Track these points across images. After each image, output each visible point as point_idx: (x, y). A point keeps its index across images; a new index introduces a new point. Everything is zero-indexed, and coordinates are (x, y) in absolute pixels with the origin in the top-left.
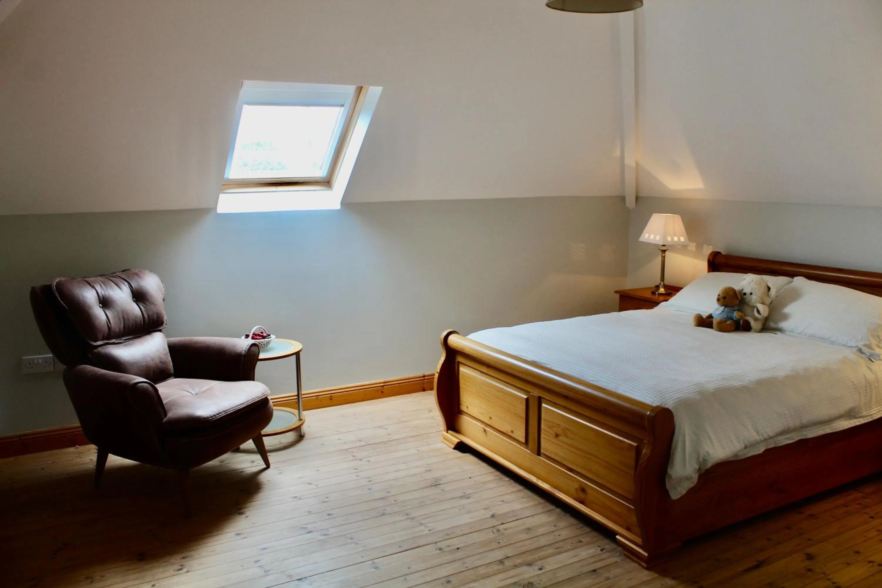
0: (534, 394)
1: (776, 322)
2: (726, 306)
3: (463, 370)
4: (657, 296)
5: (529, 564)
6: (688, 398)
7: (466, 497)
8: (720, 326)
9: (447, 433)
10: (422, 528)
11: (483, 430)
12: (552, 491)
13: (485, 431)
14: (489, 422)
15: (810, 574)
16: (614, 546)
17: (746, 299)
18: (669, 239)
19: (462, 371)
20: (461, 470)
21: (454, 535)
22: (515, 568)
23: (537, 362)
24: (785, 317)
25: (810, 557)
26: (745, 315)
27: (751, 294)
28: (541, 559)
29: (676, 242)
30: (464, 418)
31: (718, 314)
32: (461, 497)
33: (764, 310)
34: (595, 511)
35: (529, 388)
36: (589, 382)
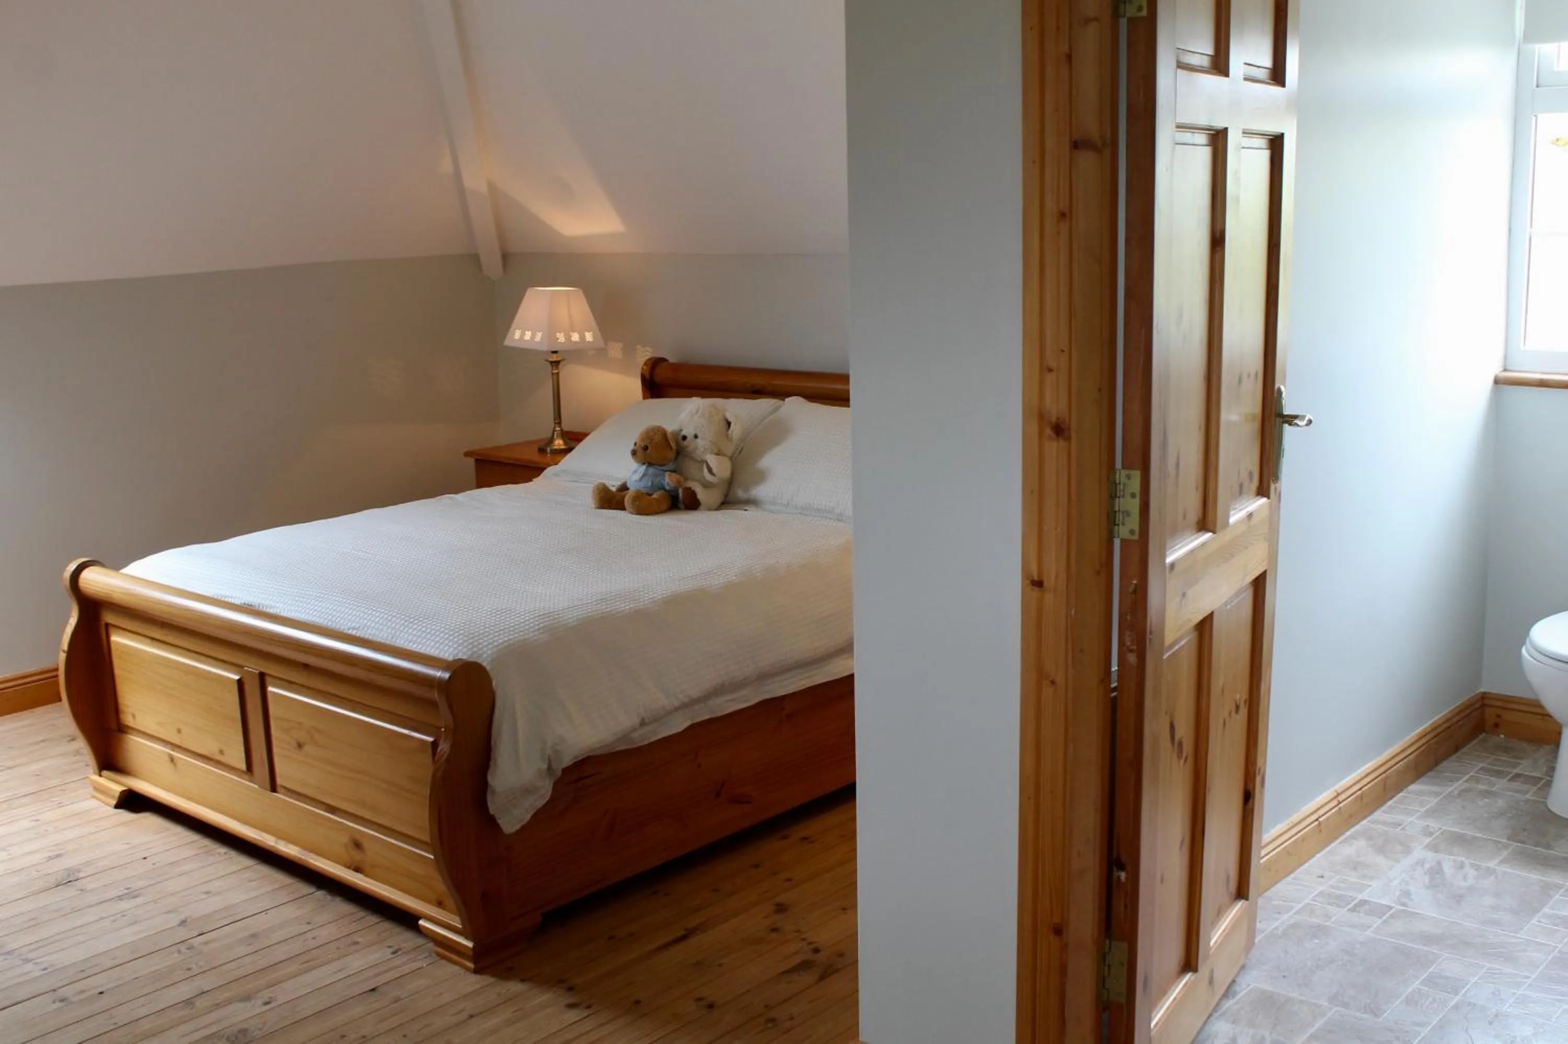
0: (250, 670)
1: (747, 489)
2: (650, 464)
3: (118, 639)
4: (549, 455)
5: (247, 998)
6: (525, 640)
7: (132, 894)
8: (637, 503)
9: (100, 776)
10: (29, 967)
11: (167, 758)
12: (303, 857)
13: (172, 759)
14: (176, 741)
15: (774, 935)
16: (420, 941)
17: (687, 447)
18: (561, 338)
19: (118, 643)
20: (128, 846)
21: (97, 970)
22: (216, 1009)
23: (253, 604)
24: (761, 477)
25: (781, 908)
26: (686, 479)
27: (696, 437)
28: (269, 986)
29: (576, 342)
30: (131, 739)
31: (636, 481)
32: (119, 896)
33: (720, 467)
34: (377, 880)
35: (239, 658)
36: (346, 631)
